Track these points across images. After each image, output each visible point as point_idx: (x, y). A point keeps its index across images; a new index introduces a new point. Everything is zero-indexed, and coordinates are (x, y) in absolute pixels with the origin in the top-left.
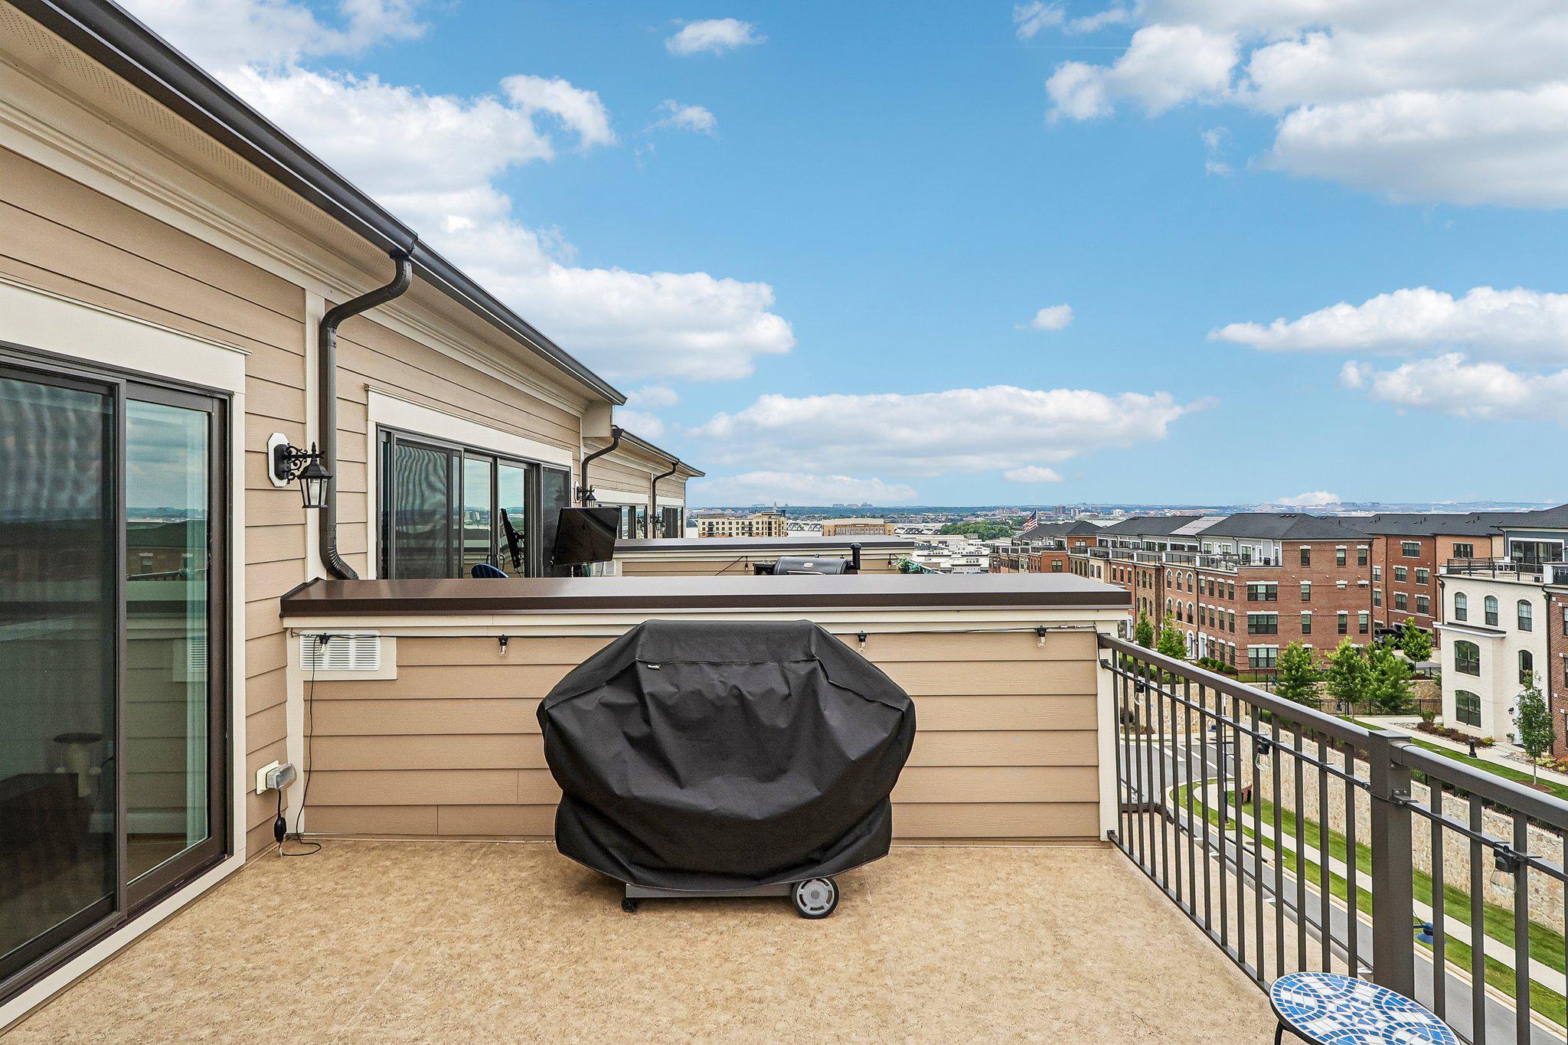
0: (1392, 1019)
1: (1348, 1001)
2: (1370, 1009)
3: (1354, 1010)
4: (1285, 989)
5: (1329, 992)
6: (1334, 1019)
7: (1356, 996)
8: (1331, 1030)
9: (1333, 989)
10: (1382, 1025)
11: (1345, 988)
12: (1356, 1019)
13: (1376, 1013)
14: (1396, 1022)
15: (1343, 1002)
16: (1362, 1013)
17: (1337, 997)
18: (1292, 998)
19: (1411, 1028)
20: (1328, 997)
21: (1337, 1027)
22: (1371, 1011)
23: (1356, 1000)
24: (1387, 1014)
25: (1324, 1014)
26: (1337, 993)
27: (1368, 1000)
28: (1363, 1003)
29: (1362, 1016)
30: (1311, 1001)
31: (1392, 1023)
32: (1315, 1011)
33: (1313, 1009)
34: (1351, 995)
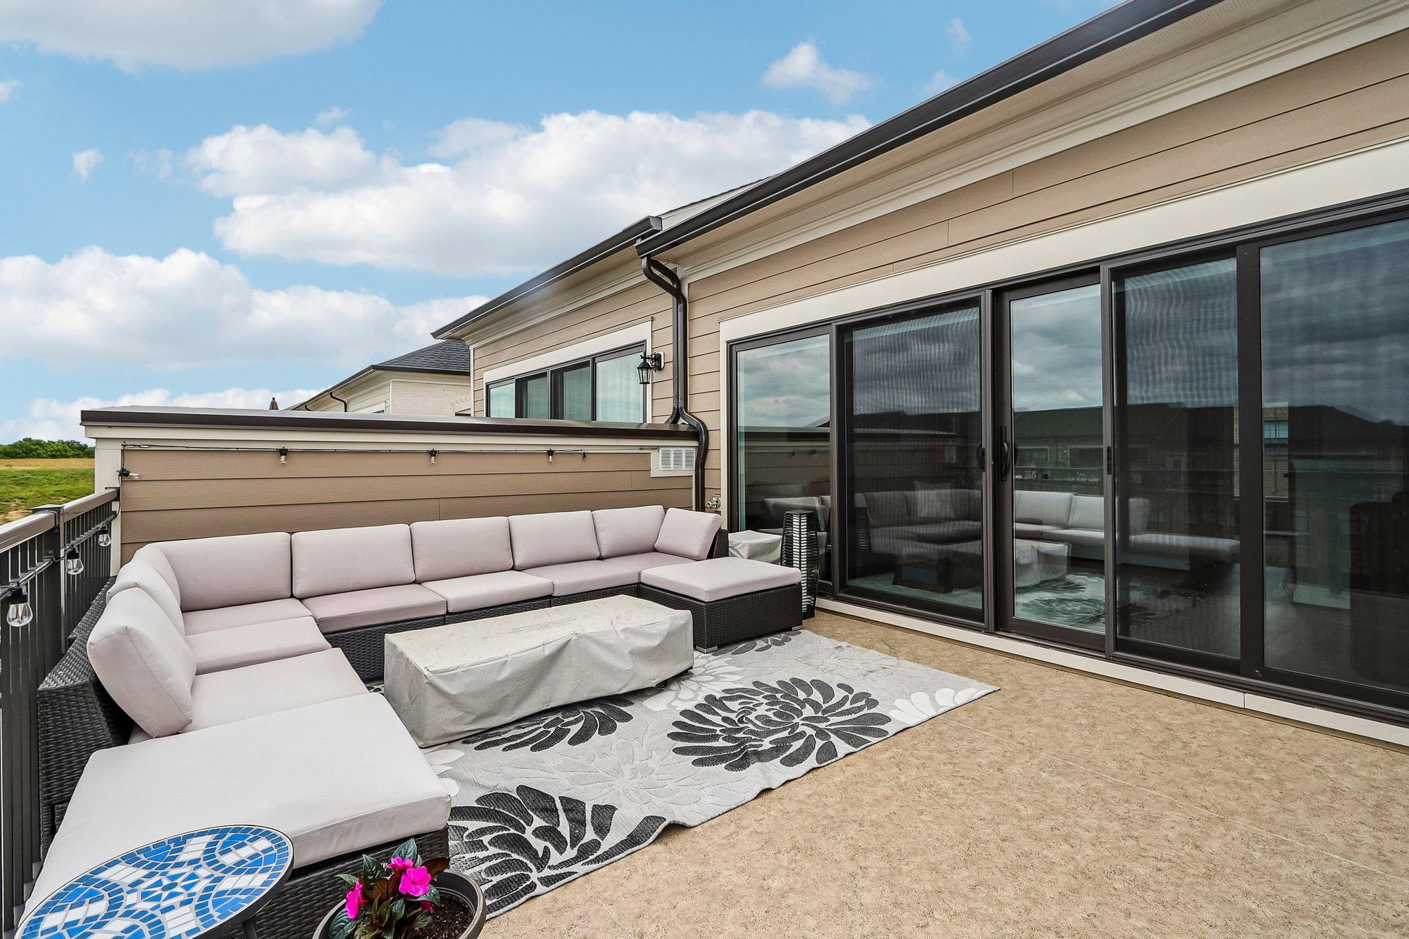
0: (126, 914)
1: (194, 894)
2: (158, 906)
3: (177, 889)
4: (271, 849)
5: (222, 886)
6: (191, 862)
7: (186, 908)
8: (185, 851)
9: (224, 892)
10: (130, 899)
11: (210, 906)
12: (166, 882)
13: (147, 906)
14: (119, 914)
15: (198, 889)
16: (166, 894)
17: (208, 889)
18: (253, 848)
19: (94, 923)
20: (219, 880)
21: (183, 857)
22: (154, 904)
23: (183, 903)
24: (134, 917)
25: (205, 859)
26: (214, 892)
27: (168, 915)
28: (171, 908)
29: (163, 889)
30: (229, 859)
31: (121, 910)
32: (216, 852)
33: (222, 853)
34: (195, 902)
